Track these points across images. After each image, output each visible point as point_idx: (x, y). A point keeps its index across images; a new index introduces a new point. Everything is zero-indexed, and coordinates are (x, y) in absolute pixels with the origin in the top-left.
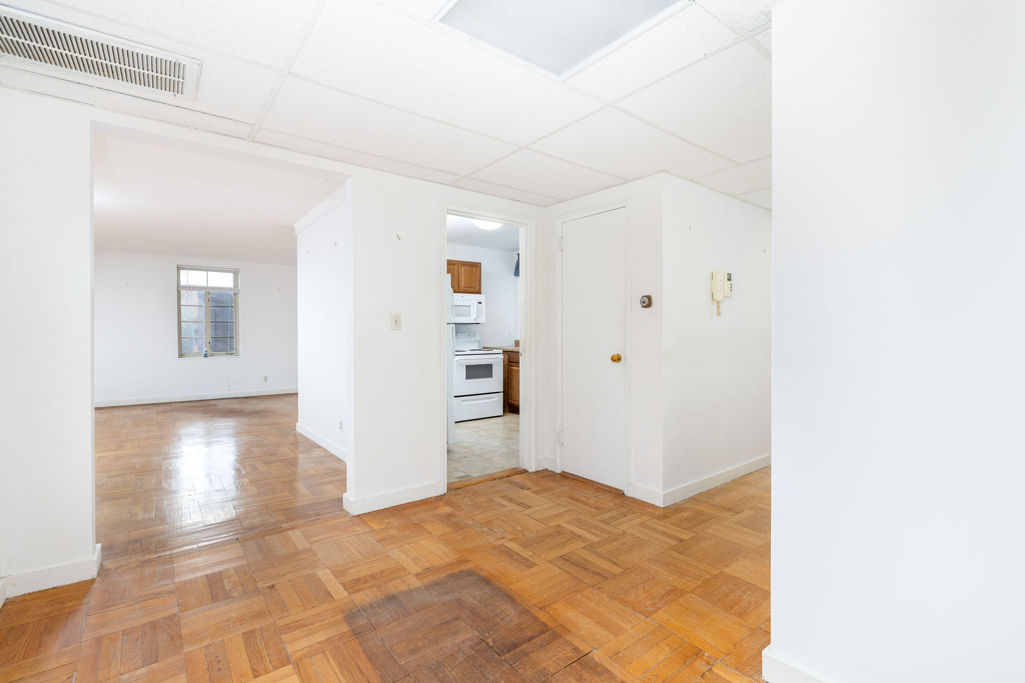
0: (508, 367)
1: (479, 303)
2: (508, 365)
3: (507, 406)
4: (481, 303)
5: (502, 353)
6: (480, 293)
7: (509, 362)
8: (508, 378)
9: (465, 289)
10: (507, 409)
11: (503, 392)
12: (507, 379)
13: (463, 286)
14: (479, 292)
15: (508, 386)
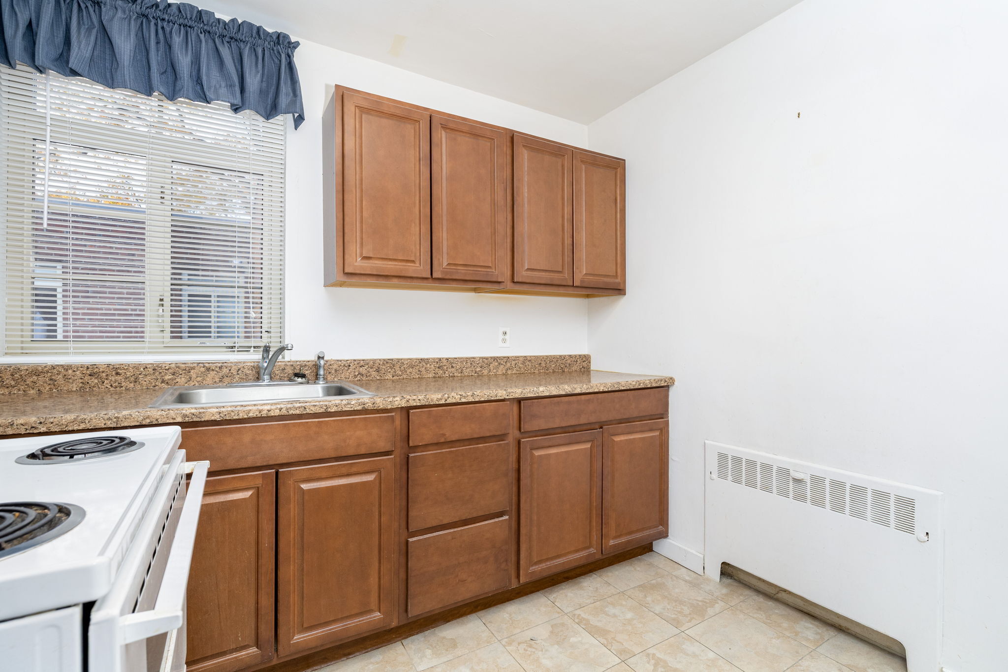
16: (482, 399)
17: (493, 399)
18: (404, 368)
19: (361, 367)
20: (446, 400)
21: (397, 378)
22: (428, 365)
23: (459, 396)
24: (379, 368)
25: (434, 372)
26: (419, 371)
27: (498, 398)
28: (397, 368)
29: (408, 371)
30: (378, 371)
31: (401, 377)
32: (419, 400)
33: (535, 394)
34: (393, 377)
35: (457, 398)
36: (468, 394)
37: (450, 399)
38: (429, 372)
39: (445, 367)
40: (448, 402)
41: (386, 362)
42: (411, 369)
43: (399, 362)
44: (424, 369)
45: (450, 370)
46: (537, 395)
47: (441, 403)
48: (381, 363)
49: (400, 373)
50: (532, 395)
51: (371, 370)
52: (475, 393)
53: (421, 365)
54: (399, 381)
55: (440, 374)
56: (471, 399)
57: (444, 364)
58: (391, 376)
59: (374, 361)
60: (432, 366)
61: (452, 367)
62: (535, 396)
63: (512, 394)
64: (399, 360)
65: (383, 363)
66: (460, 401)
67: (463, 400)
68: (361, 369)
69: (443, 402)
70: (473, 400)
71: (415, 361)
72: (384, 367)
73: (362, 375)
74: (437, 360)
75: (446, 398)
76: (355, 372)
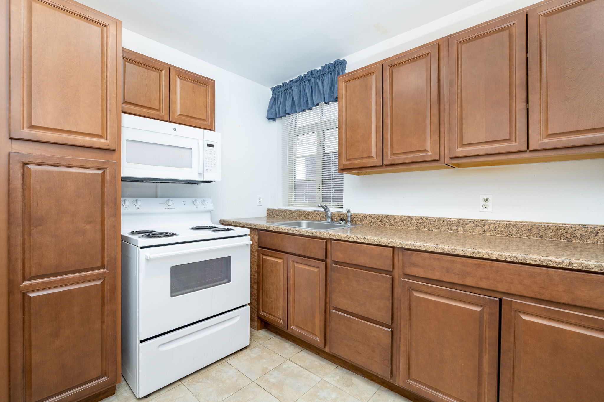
0: (259, 257)
1: (209, 145)
2: (258, 251)
3: (256, 319)
4: (212, 146)
5: (249, 235)
6: (213, 130)
7: (259, 247)
8: (258, 273)
9: (183, 118)
10: (256, 324)
11: (249, 304)
12: (256, 275)
13: (178, 113)
14: (211, 128)
15: (258, 287)
16: (370, 243)
17: (377, 244)
18: (396, 221)
19: (372, 218)
20: (348, 239)
21: (392, 227)
22: (413, 221)
23: (356, 238)
24: (382, 220)
25: (416, 226)
26: (406, 224)
27: (381, 244)
28: (392, 221)
29: (399, 223)
30: (381, 222)
31: (395, 227)
32: (335, 236)
33: (412, 246)
34: (390, 226)
35: (354, 239)
36: (362, 237)
37: (350, 238)
38: (413, 225)
39: (425, 224)
40: (350, 240)
41: (386, 216)
42: (401, 222)
43: (393, 217)
44: (409, 223)
45: (429, 226)
46: (414, 248)
47: (346, 240)
48: (383, 217)
49: (394, 224)
50: (409, 248)
51: (378, 221)
52: (366, 237)
53: (407, 220)
54: (393, 229)
55: (421, 228)
56: (363, 241)
57: (424, 221)
58: (388, 225)
59: (379, 216)
60: (415, 222)
61: (431, 224)
62: (412, 248)
63: (392, 243)
64: (393, 216)
65: (384, 217)
66: (356, 241)
67: (358, 241)
68: (373, 219)
69: (347, 239)
70: (364, 242)
71: (403, 217)
72: (384, 220)
73: (373, 223)
74: (419, 218)
75: (349, 237)
76: (369, 221)
